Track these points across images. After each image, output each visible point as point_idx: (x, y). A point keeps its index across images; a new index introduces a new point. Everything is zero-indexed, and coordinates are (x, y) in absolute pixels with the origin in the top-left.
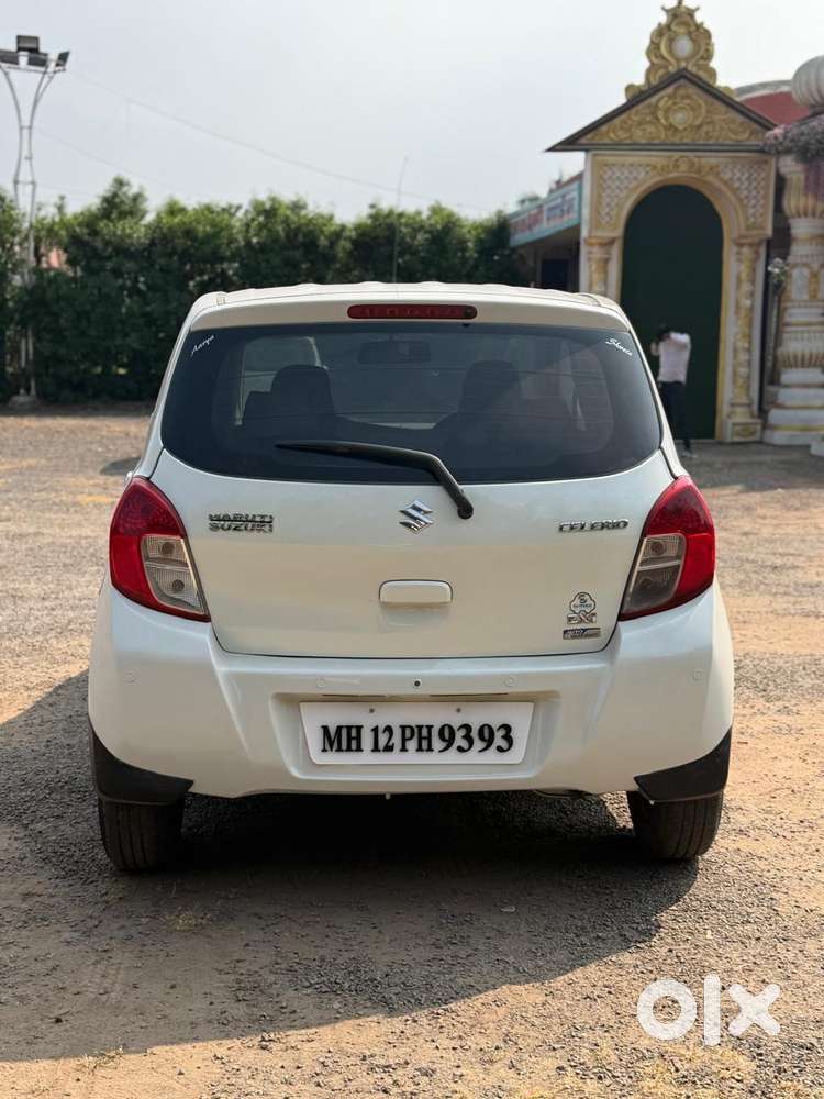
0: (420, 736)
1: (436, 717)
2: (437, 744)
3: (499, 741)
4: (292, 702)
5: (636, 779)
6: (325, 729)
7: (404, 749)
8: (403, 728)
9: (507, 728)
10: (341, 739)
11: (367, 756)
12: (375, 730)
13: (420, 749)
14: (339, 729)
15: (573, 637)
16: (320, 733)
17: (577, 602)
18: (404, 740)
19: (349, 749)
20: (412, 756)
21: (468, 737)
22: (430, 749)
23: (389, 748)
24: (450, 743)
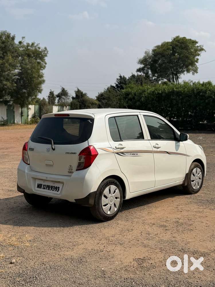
0: (48, 187)
1: (51, 184)
2: (50, 189)
3: (57, 190)
4: (35, 179)
5: (75, 200)
6: (38, 184)
7: (46, 189)
8: (47, 185)
9: (59, 188)
10: (39, 186)
11: (42, 190)
12: (44, 185)
13: (48, 189)
14: (40, 184)
15: (69, 173)
16: (37, 184)
17: (70, 167)
18: (47, 187)
19: (40, 188)
20: (47, 190)
21: (54, 188)
22: (49, 190)
23: (45, 189)
24: (52, 188)
